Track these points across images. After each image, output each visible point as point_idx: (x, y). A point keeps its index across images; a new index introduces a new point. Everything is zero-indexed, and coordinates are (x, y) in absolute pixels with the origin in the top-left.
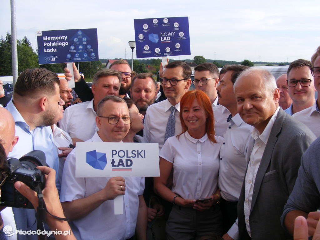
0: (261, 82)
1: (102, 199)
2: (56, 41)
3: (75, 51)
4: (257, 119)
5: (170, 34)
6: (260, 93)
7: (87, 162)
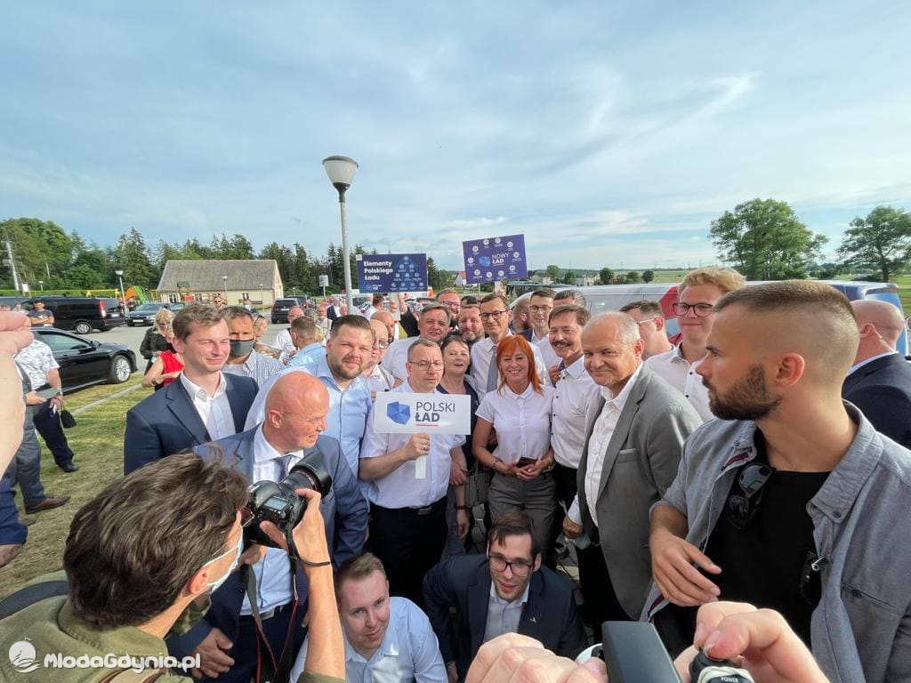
0: (617, 331)
1: (403, 458)
2: (379, 267)
3: (400, 280)
4: (611, 379)
5: (504, 256)
6: (613, 346)
7: (388, 415)
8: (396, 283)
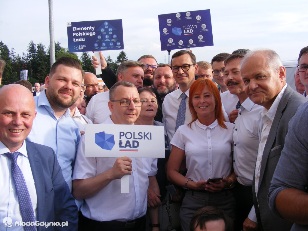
0: (265, 61)
4: (264, 98)
5: (193, 27)
6: (264, 72)
7: (96, 143)
8: (98, 43)
